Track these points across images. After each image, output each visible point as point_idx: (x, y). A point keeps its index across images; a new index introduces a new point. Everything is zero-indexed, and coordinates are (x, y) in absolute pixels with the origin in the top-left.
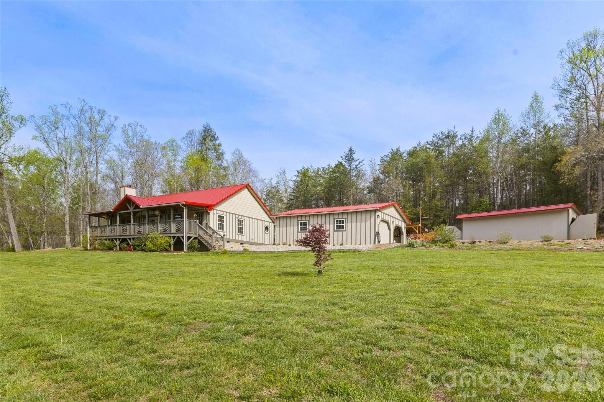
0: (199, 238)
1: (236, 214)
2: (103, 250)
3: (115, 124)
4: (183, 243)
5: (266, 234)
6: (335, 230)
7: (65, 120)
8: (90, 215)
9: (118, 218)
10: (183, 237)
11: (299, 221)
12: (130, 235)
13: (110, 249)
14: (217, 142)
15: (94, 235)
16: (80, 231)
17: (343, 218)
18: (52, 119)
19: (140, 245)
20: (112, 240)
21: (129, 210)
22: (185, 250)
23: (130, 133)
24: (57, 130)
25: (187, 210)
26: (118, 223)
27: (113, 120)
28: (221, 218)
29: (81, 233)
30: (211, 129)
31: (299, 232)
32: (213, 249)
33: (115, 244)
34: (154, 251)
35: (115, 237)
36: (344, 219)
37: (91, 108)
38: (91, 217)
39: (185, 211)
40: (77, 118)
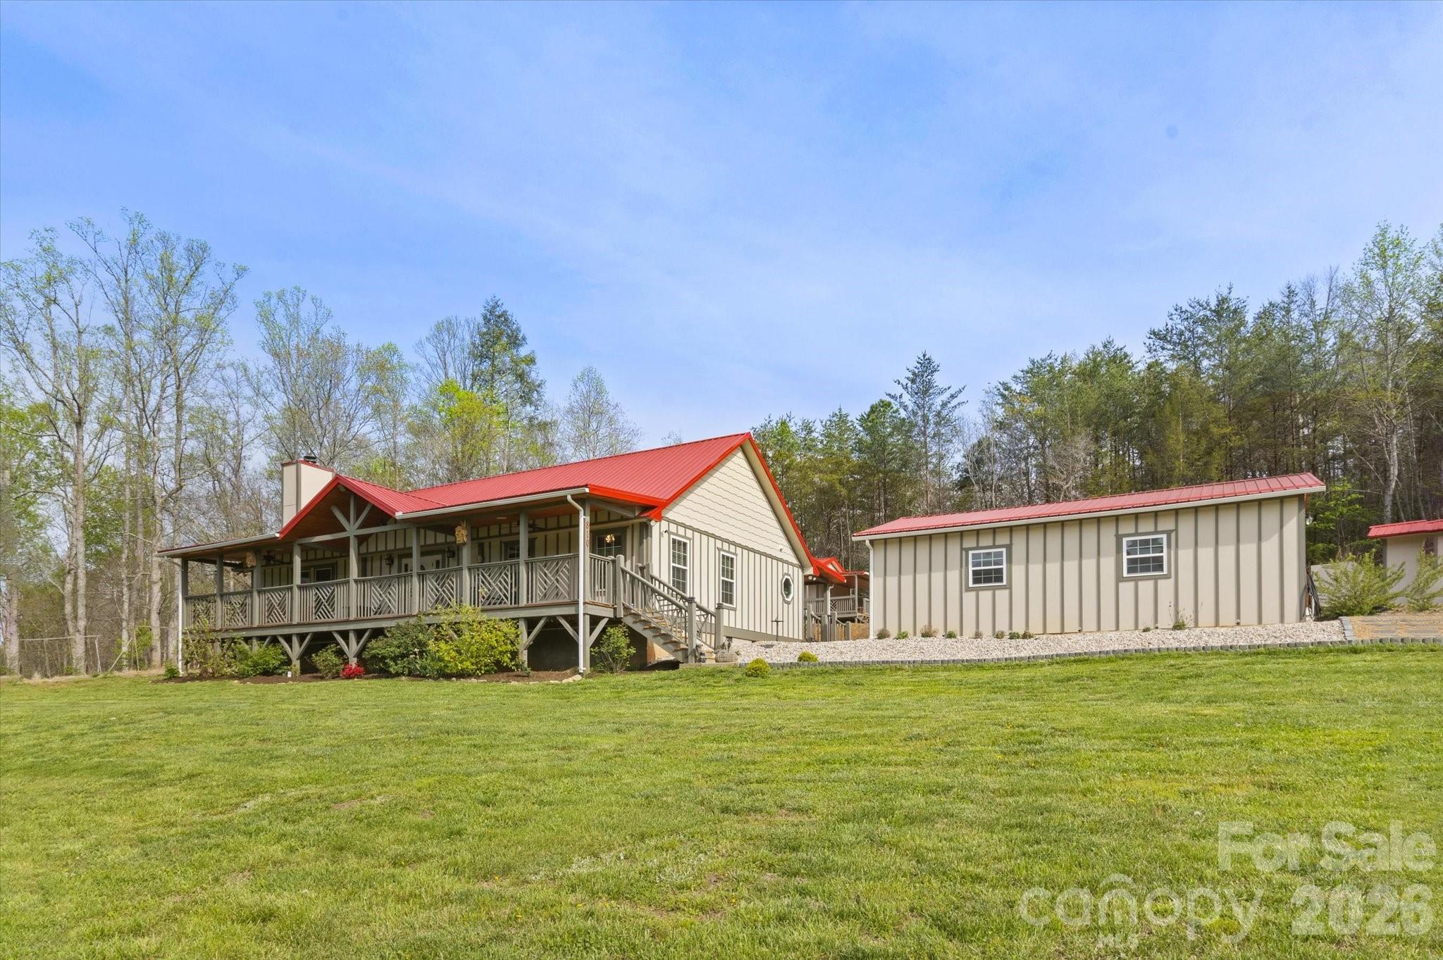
0: (629, 621)
1: (714, 536)
2: (242, 676)
3: (236, 290)
4: (576, 644)
5: (786, 605)
6: (1125, 574)
7: (78, 275)
8: (186, 558)
9: (297, 561)
10: (573, 620)
11: (967, 550)
12: (347, 622)
13: (268, 673)
14: (524, 351)
15: (206, 624)
16: (122, 620)
17: (1156, 532)
18: (41, 270)
19: (403, 656)
20: (274, 640)
21: (344, 530)
22: (582, 668)
23: (280, 318)
24: (54, 308)
25: (588, 519)
26: (297, 579)
27: (230, 276)
28: (679, 548)
29: (124, 624)
30: (504, 314)
31: (969, 589)
32: (691, 659)
33: (285, 653)
34: (462, 675)
35: (286, 631)
36: (1164, 537)
37: (164, 239)
38: (191, 564)
39: (584, 520)
40: (119, 271)
